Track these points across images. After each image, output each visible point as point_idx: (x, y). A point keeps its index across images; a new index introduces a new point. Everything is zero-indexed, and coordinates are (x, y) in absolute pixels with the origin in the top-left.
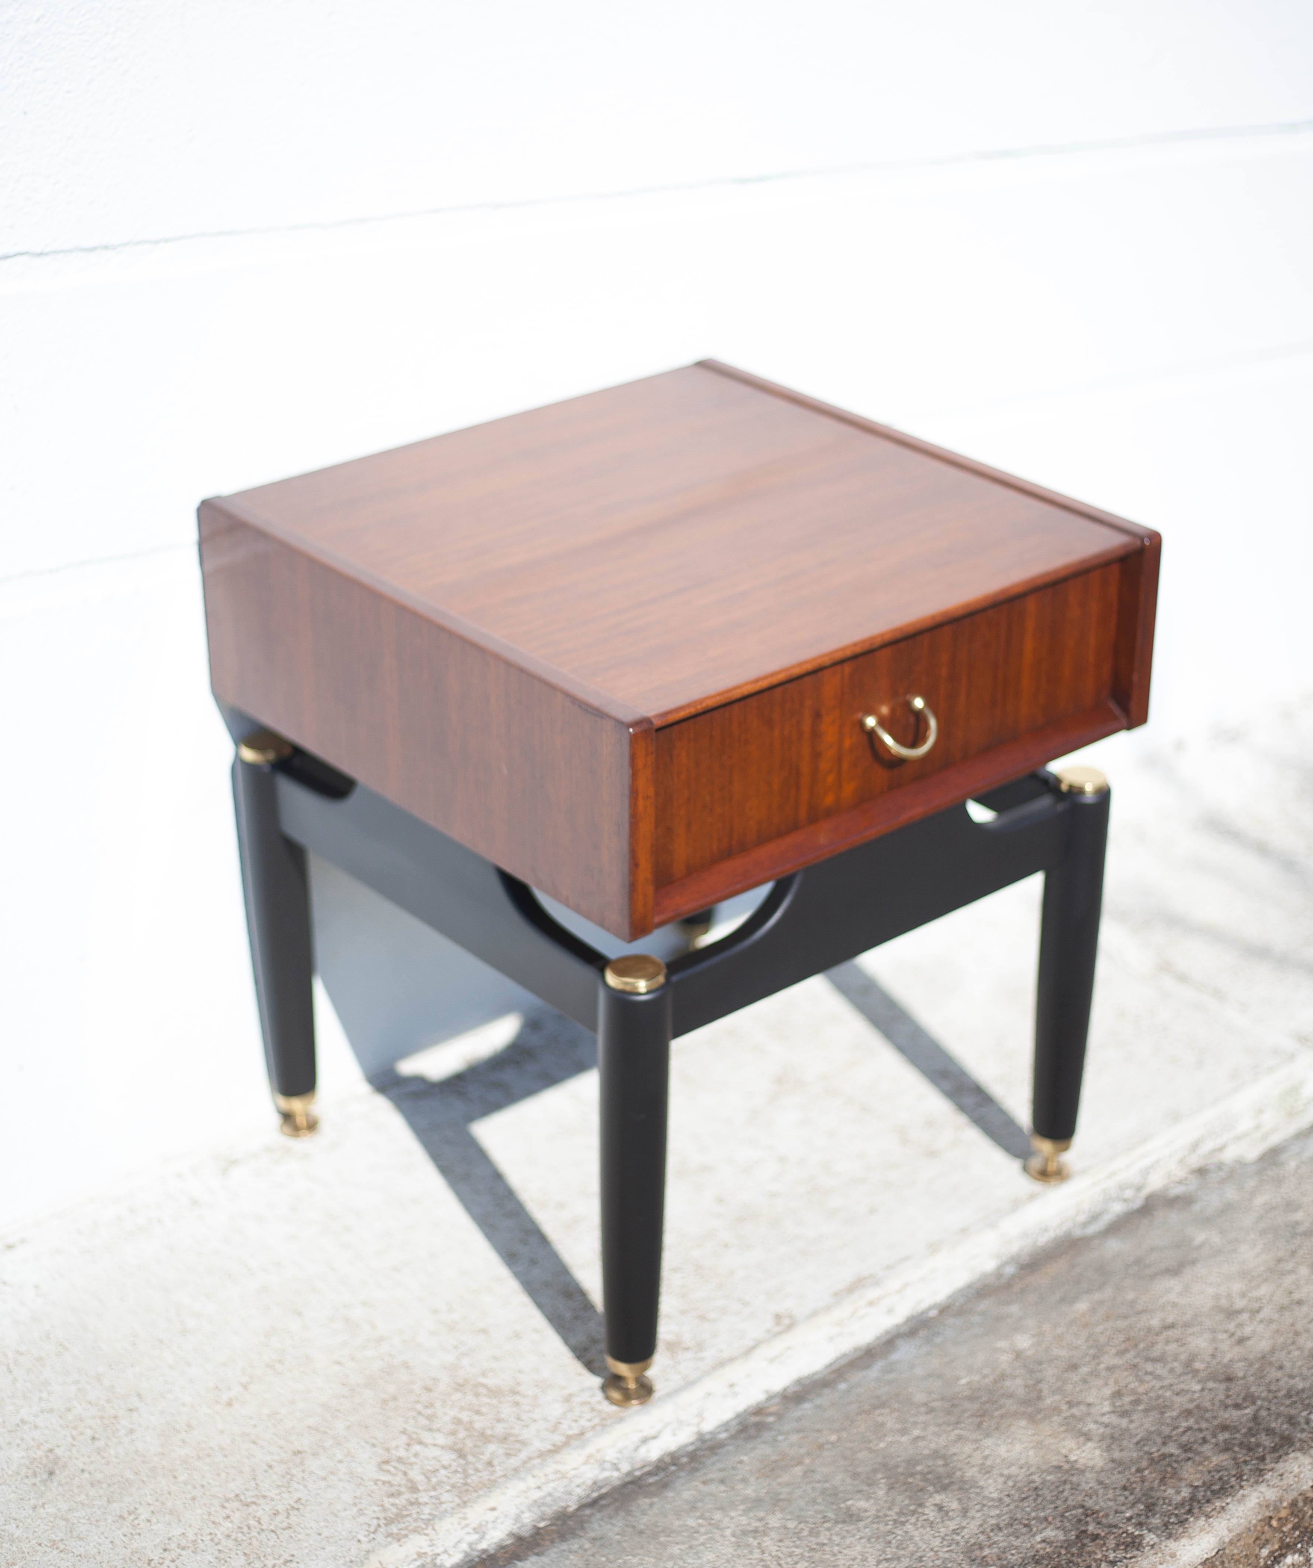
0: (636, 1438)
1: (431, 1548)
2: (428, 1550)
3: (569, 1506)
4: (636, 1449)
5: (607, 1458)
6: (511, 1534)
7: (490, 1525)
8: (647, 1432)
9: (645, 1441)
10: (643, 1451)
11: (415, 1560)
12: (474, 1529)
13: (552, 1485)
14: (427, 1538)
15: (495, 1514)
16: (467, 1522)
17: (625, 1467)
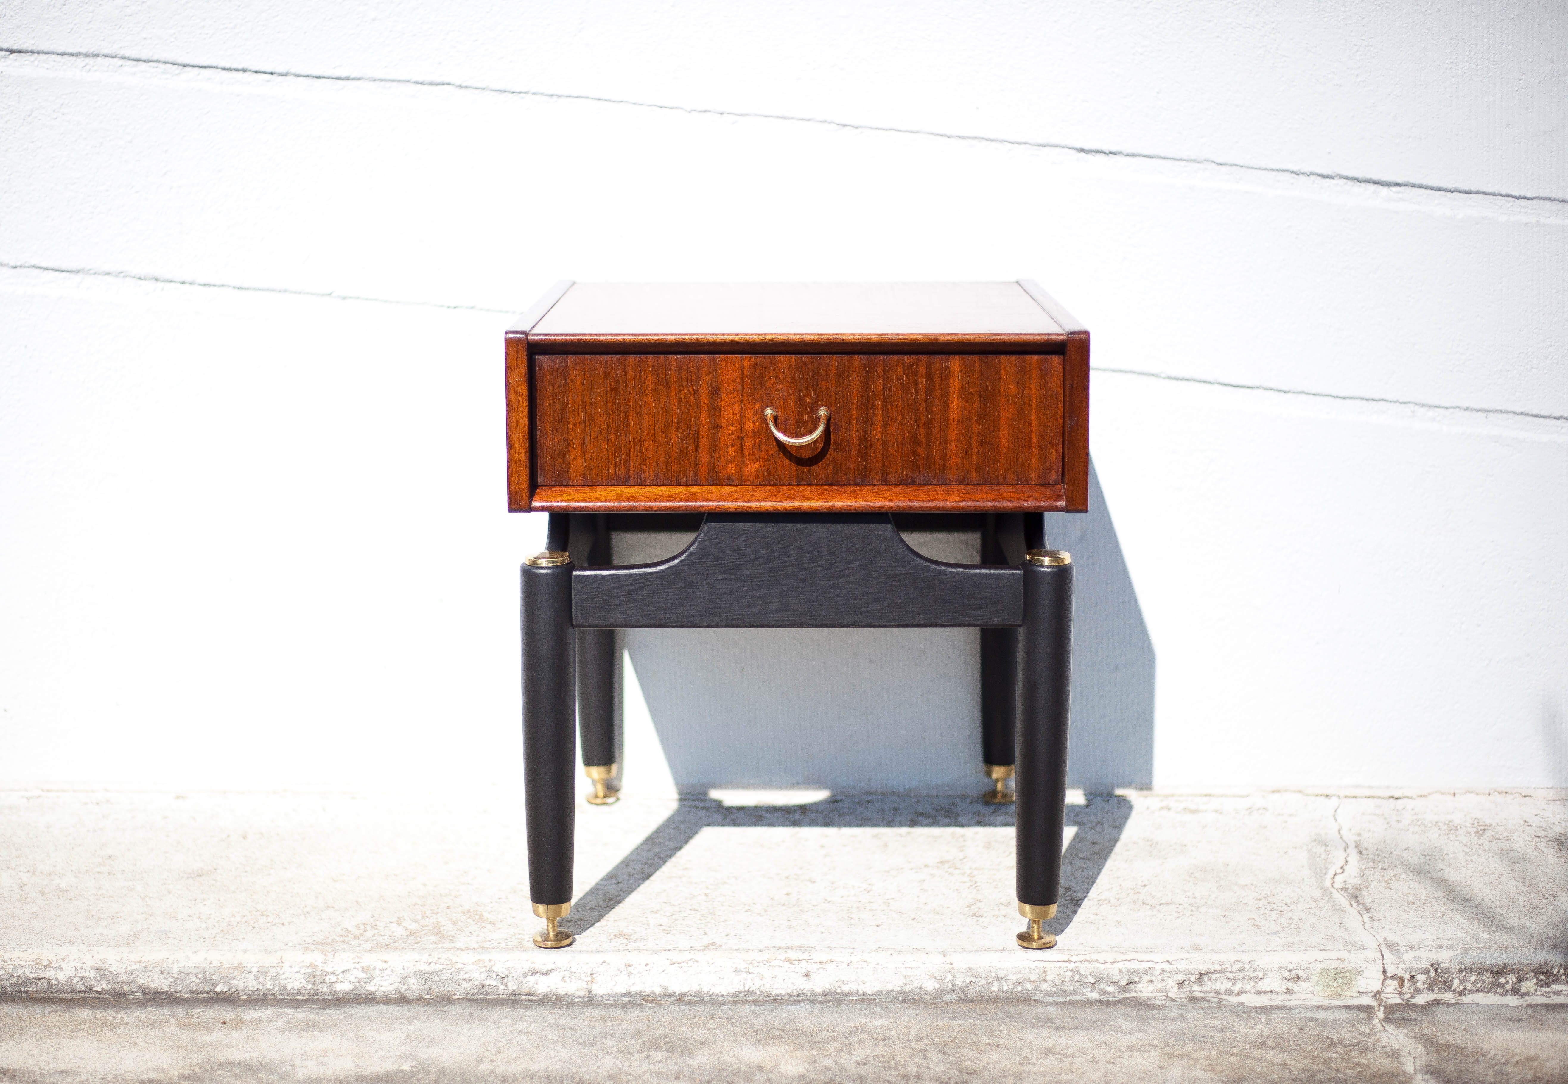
0: (527, 966)
1: (323, 965)
2: (320, 965)
3: (455, 995)
4: (525, 975)
5: (495, 969)
6: (397, 991)
7: (377, 972)
8: (538, 966)
9: (534, 973)
10: (531, 979)
11: (307, 967)
12: (363, 968)
13: (441, 967)
14: (325, 957)
15: (385, 966)
16: (361, 961)
17: (512, 986)
